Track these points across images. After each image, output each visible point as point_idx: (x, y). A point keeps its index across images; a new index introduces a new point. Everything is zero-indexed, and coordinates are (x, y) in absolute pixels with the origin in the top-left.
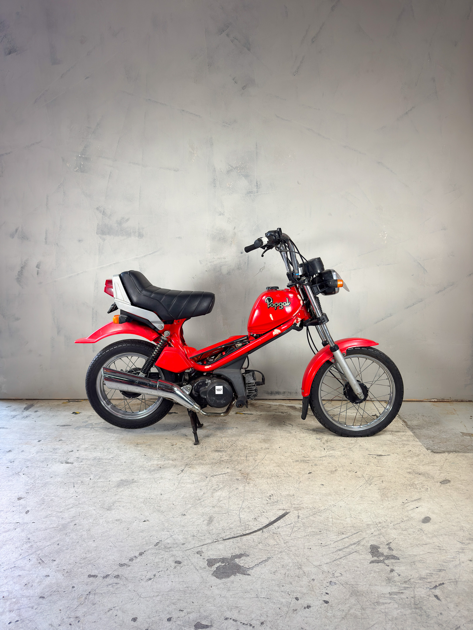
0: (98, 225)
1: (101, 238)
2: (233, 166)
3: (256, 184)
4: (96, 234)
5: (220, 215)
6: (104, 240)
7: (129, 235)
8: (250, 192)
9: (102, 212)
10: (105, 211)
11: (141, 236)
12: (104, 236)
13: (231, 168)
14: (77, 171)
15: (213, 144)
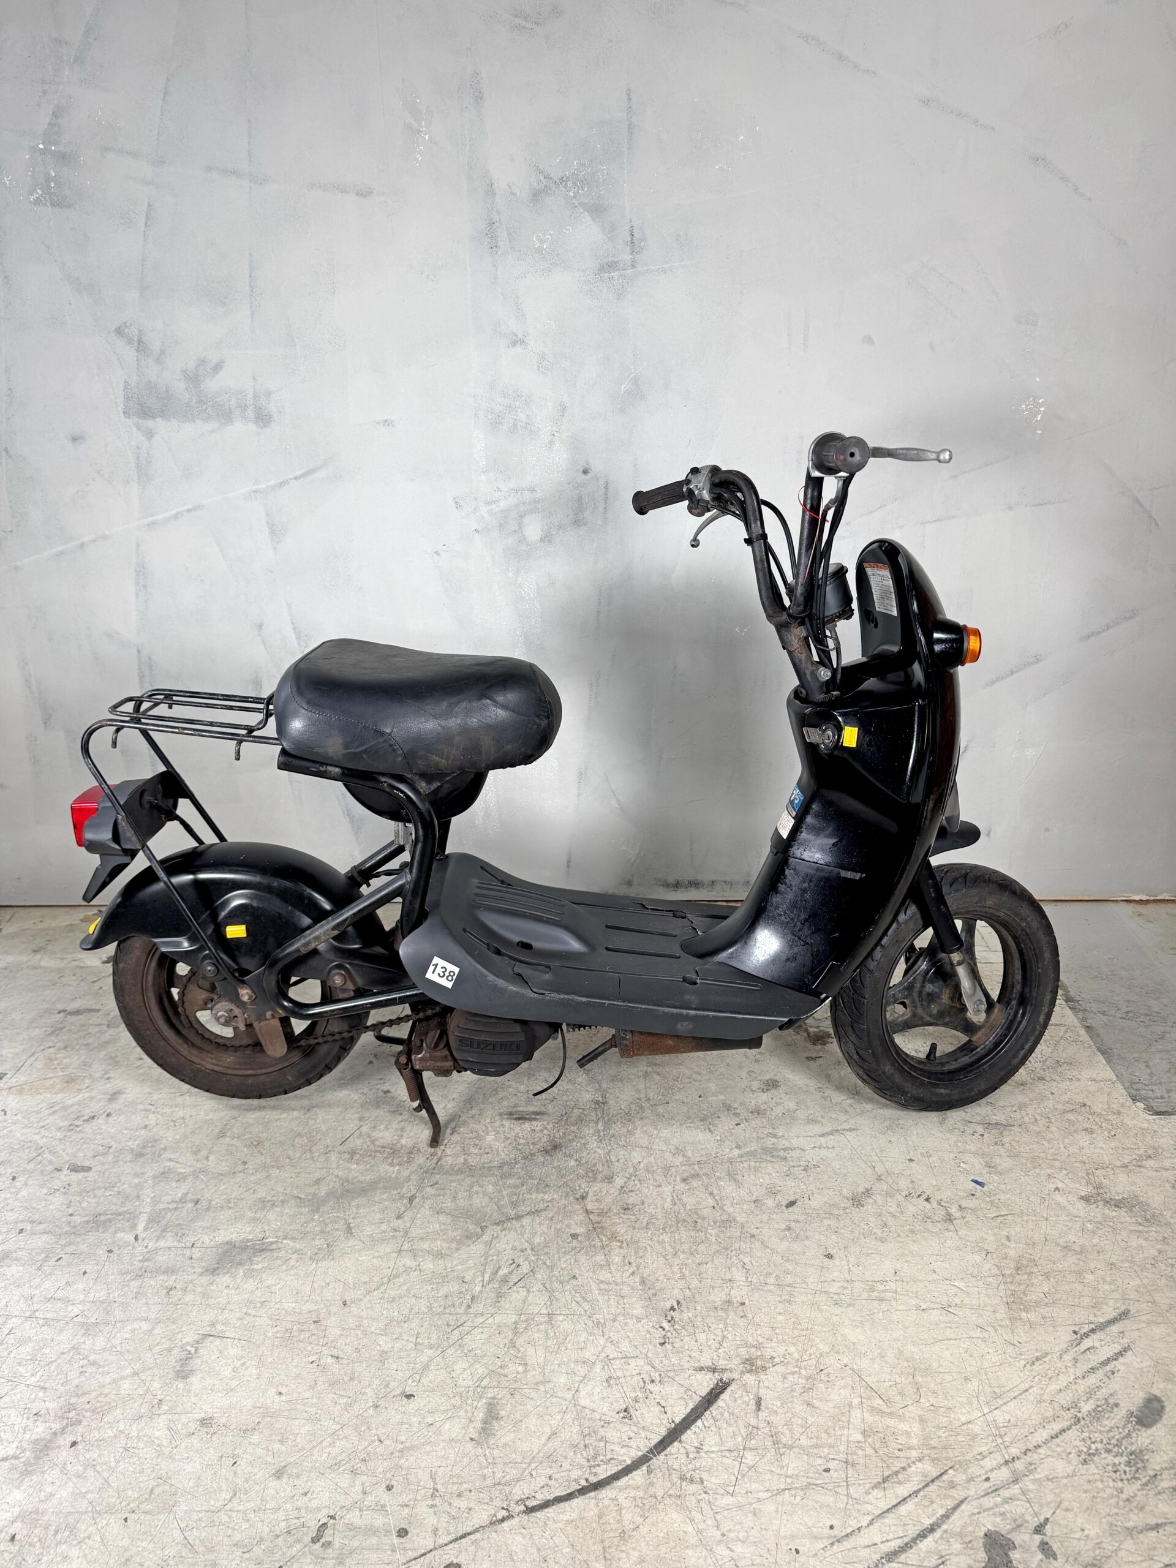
0: (125, 388)
1: (139, 429)
2: (552, 175)
3: (629, 239)
4: (122, 415)
5: (514, 344)
6: (150, 434)
7: (225, 416)
8: (609, 266)
9: (136, 344)
10: (143, 339)
11: (263, 418)
12: (150, 423)
13: (544, 181)
14: (37, 202)
15: (481, 98)
